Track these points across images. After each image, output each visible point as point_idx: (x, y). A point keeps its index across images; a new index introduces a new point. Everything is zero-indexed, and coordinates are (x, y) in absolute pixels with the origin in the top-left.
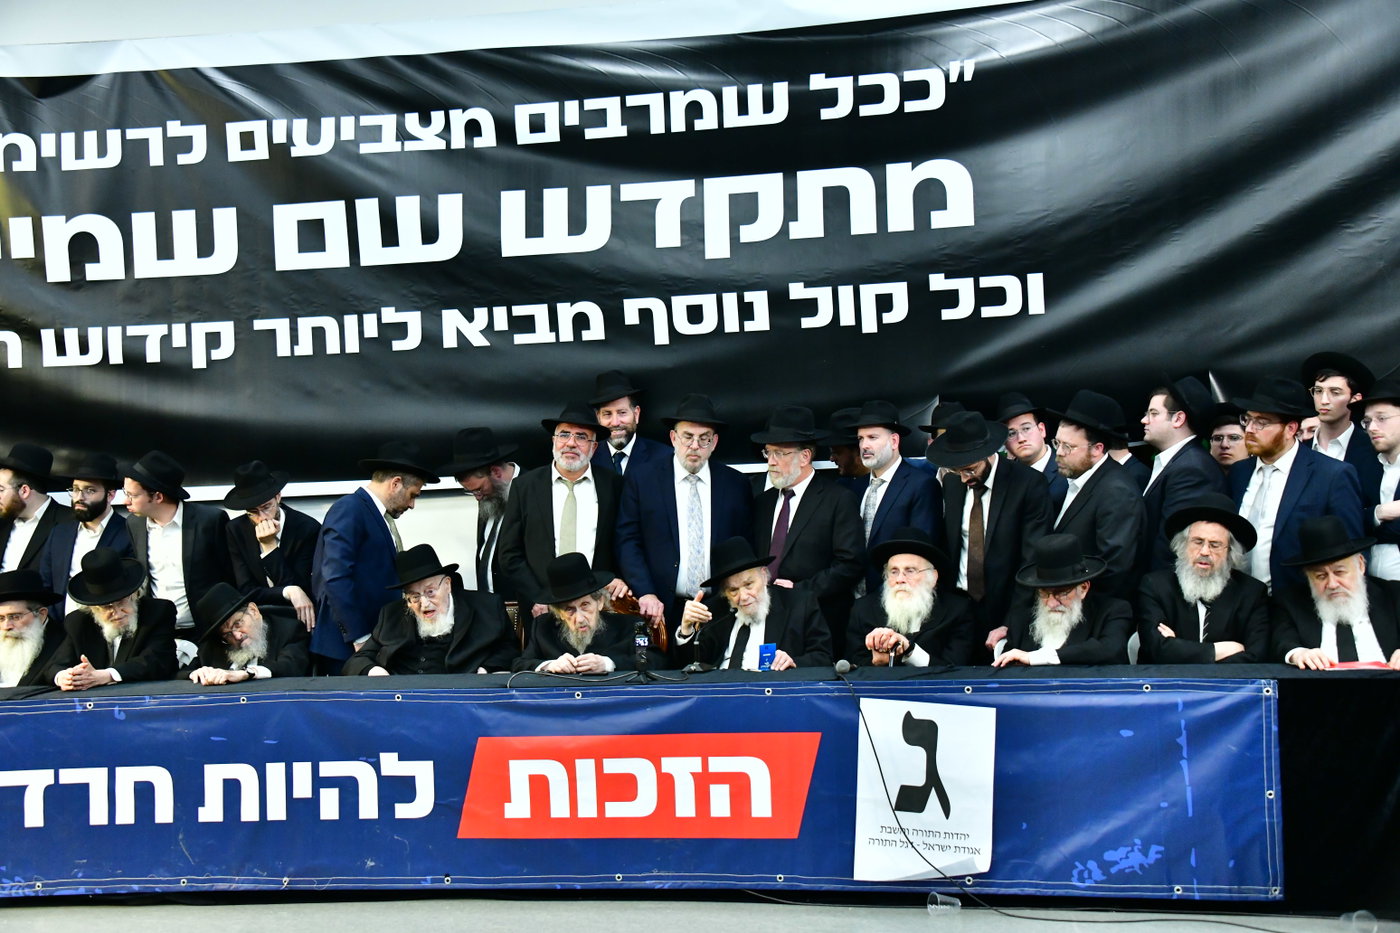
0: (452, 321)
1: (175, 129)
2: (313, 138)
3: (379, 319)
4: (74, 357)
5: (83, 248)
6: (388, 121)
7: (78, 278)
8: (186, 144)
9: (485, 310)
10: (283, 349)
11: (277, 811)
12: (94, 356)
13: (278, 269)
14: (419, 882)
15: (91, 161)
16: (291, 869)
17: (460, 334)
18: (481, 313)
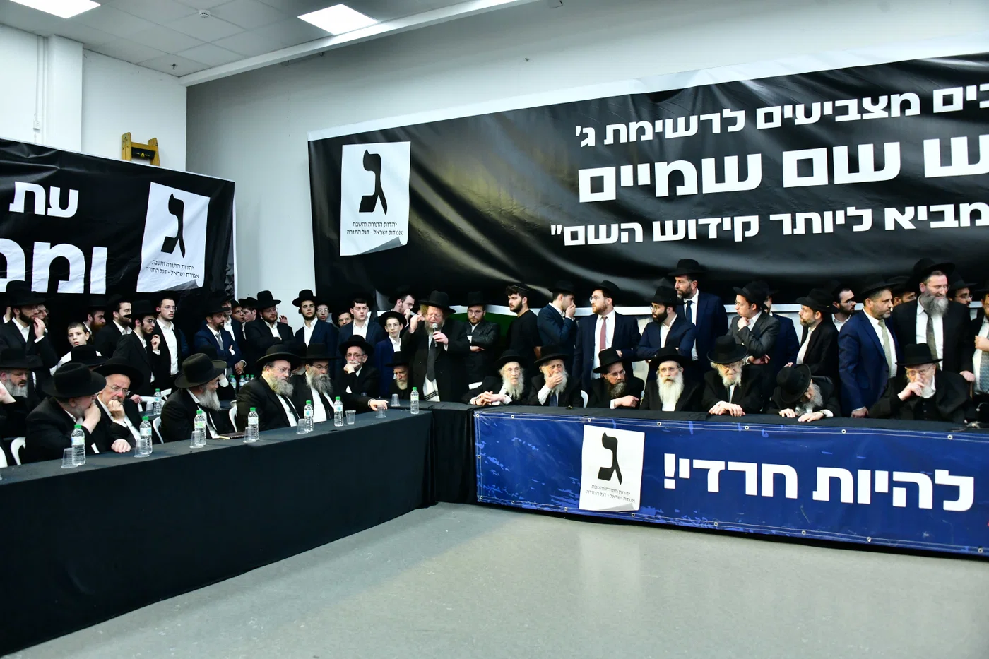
0: (891, 215)
1: (727, 113)
2: (808, 113)
3: (846, 214)
4: (669, 236)
5: (676, 178)
6: (852, 104)
7: (673, 194)
8: (733, 121)
9: (913, 208)
10: (787, 230)
11: (864, 498)
12: (680, 236)
13: (785, 186)
14: (960, 549)
15: (682, 133)
16: (873, 533)
17: (896, 223)
18: (910, 211)
